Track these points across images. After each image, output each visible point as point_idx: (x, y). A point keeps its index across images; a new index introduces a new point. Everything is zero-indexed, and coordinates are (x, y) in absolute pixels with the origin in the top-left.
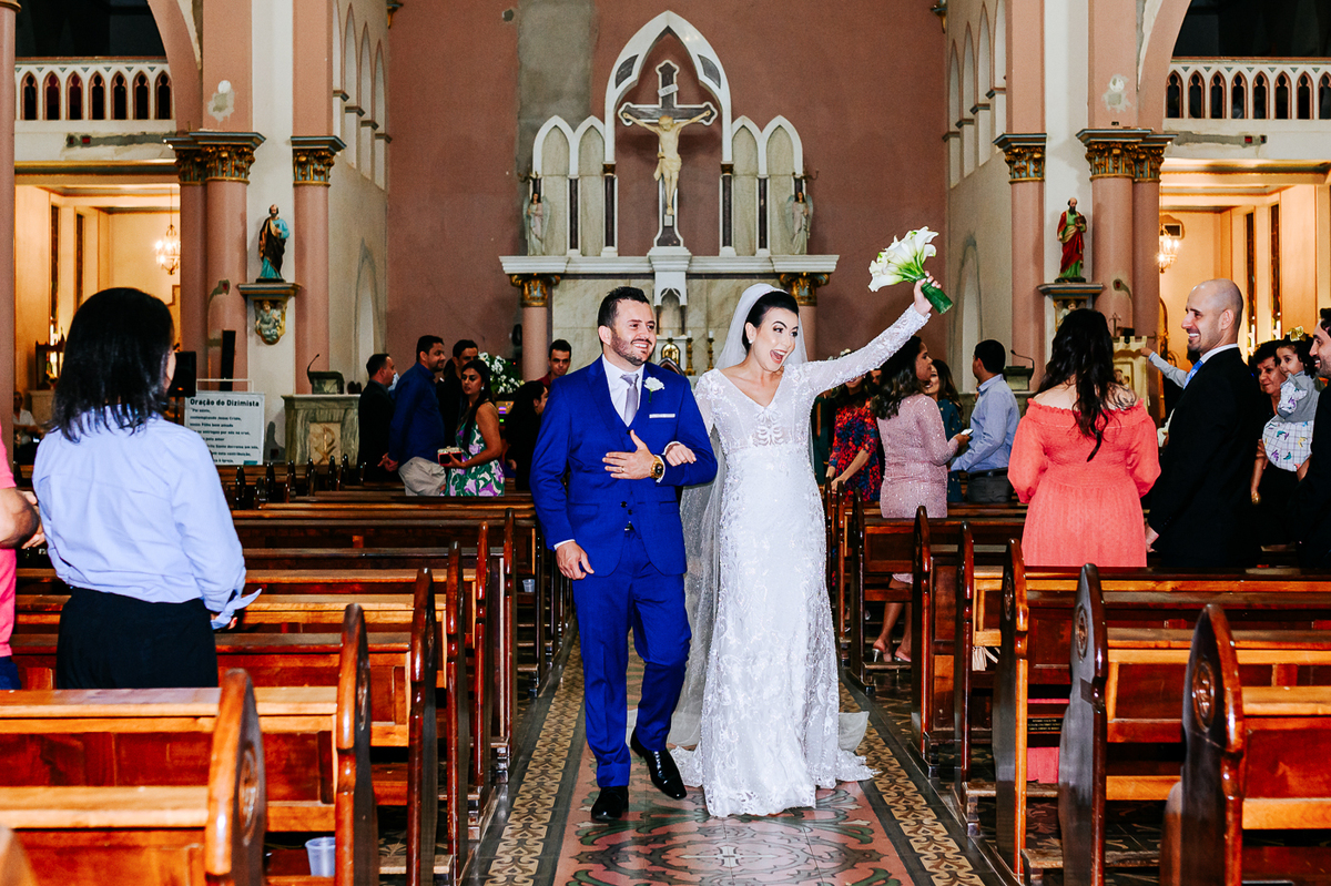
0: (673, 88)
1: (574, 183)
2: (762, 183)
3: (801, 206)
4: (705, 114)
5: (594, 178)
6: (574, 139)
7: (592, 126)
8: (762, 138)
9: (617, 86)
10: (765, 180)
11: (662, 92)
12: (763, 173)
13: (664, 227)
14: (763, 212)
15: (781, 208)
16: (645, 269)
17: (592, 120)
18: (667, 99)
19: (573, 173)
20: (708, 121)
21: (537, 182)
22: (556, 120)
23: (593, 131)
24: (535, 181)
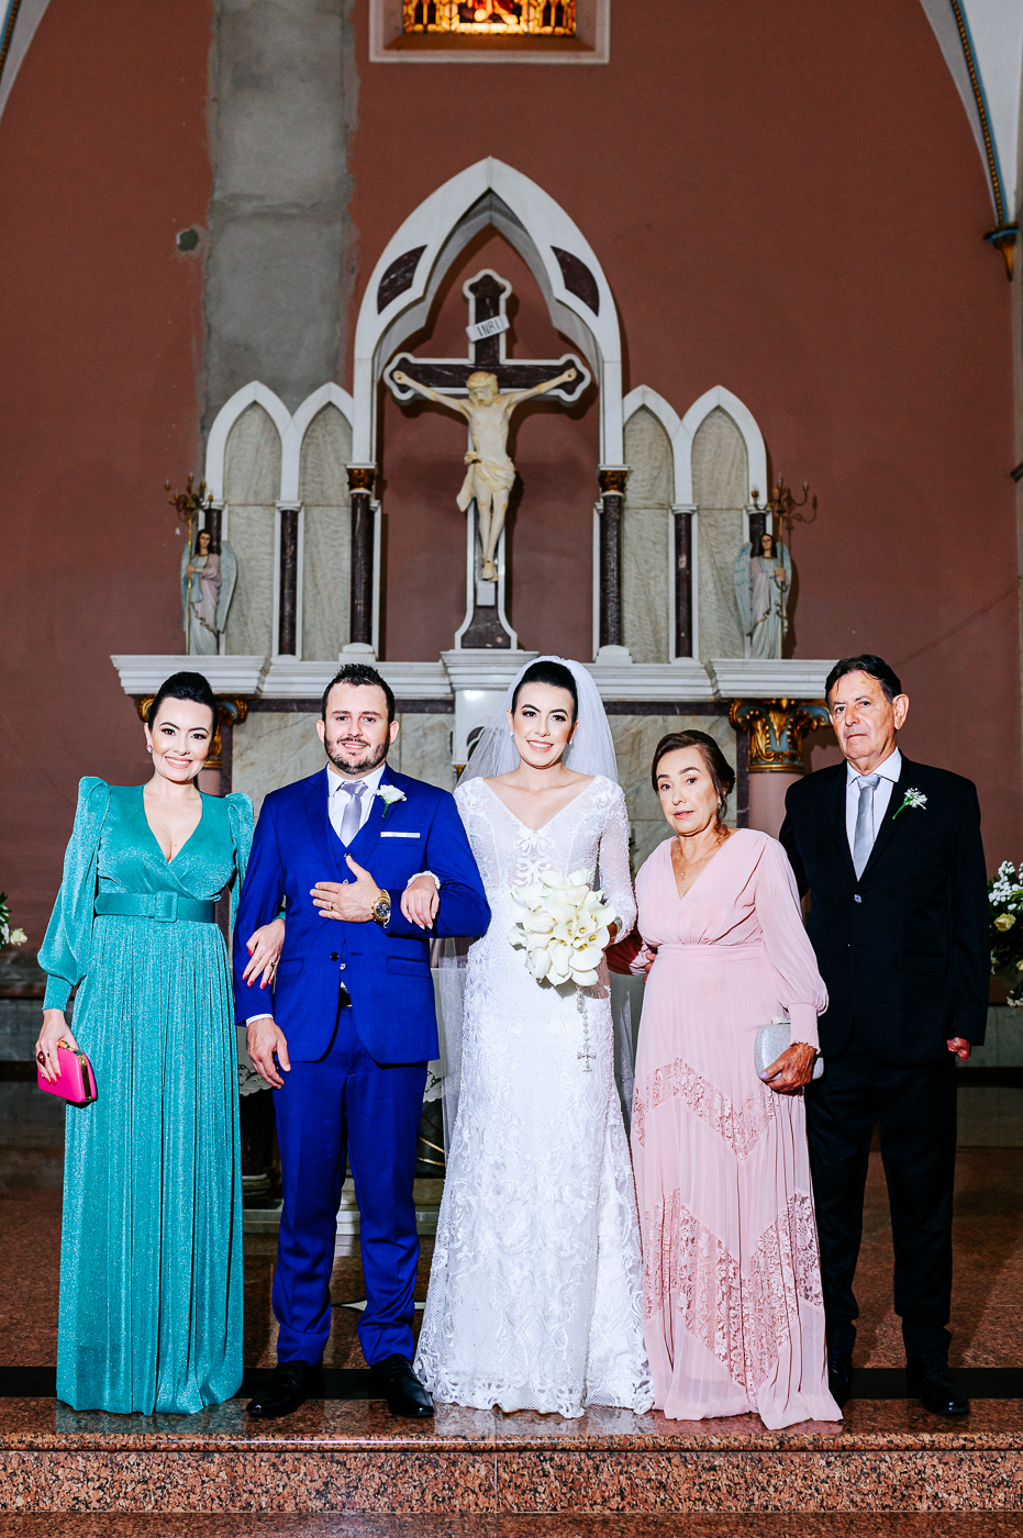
0: (499, 324)
1: (289, 519)
2: (683, 522)
3: (768, 565)
4: (565, 377)
5: (334, 512)
6: (292, 427)
7: (330, 404)
8: (682, 430)
9: (380, 309)
10: (689, 517)
11: (475, 332)
12: (684, 500)
13: (477, 607)
14: (683, 581)
15: (721, 573)
16: (437, 690)
17: (331, 392)
18: (486, 346)
19: (289, 497)
20: (570, 392)
21: (214, 517)
22: (255, 391)
23: (331, 411)
24: (209, 512)
